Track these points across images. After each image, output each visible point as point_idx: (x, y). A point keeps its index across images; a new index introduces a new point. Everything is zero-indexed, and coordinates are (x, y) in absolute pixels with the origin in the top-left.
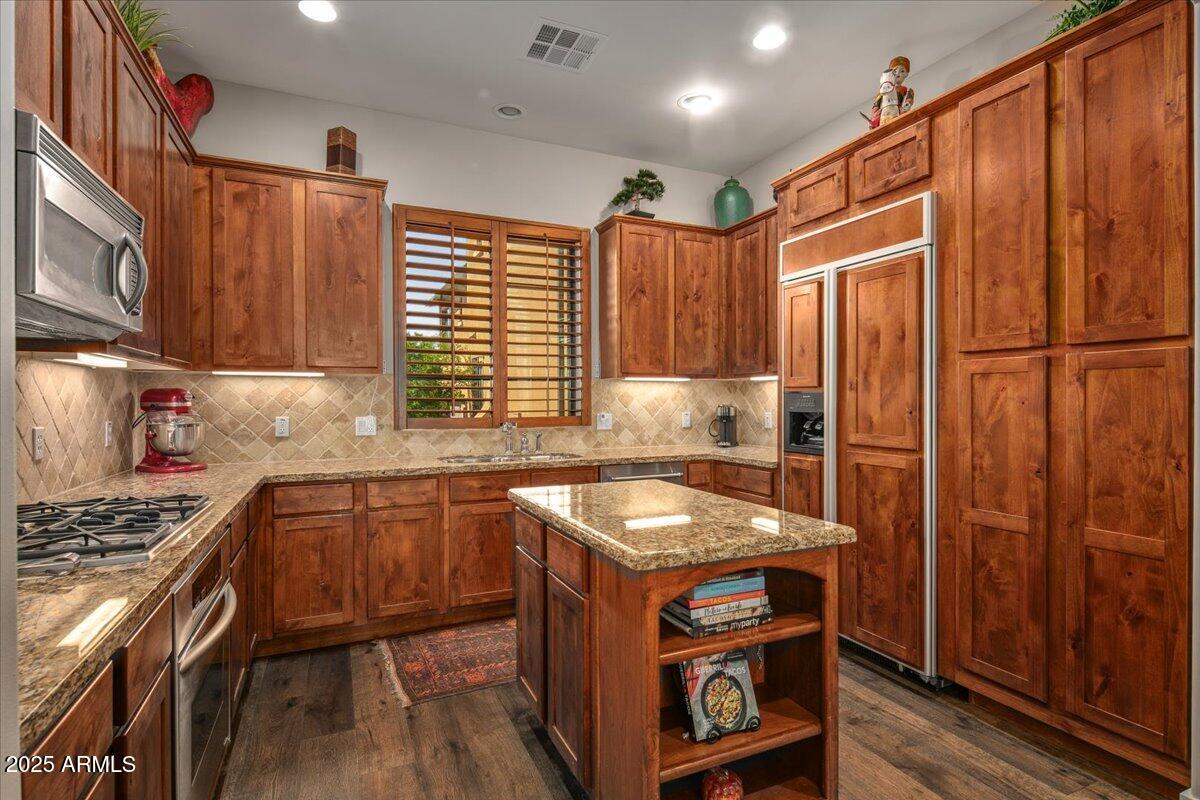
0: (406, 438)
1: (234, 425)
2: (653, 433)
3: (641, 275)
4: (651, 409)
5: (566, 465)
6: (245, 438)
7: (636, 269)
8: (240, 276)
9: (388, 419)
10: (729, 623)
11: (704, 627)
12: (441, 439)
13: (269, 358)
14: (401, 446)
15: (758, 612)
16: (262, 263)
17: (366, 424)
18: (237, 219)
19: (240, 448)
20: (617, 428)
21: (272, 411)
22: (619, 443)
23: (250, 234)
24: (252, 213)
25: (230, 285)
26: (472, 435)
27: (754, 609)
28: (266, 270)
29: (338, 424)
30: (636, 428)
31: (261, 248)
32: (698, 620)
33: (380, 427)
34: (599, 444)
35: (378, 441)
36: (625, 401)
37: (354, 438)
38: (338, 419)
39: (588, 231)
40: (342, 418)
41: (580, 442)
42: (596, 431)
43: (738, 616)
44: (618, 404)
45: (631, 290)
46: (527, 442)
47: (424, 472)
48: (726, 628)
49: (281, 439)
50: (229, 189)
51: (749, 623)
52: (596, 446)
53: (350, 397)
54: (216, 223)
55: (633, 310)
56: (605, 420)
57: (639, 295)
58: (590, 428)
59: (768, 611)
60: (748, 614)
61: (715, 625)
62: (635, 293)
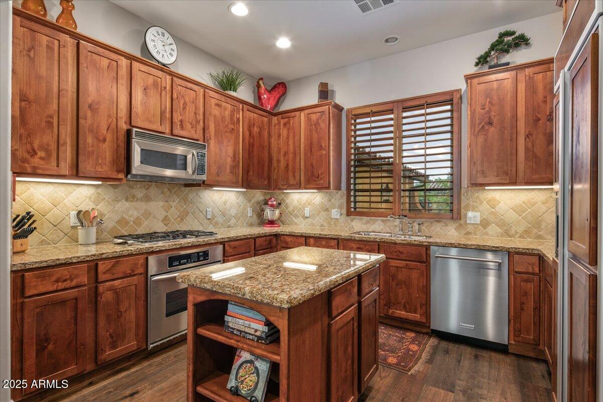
0: (352, 221)
1: (294, 211)
2: (521, 229)
3: (489, 112)
4: (519, 210)
5: (404, 242)
6: (296, 216)
7: (484, 109)
8: (286, 154)
9: (344, 211)
10: (241, 331)
11: (229, 327)
12: (368, 222)
13: (293, 185)
14: (350, 224)
15: (258, 334)
16: (291, 147)
17: (335, 213)
18: (284, 132)
19: (295, 220)
20: (485, 223)
21: (304, 206)
22: (487, 234)
23: (288, 138)
24: (288, 130)
25: (282, 159)
26: (383, 221)
27: (256, 331)
28: (292, 151)
29: (325, 212)
30: (502, 224)
31: (291, 142)
32: (228, 322)
33: (341, 214)
34: (468, 233)
35: (340, 221)
36: (493, 204)
37: (331, 219)
38: (325, 210)
39: (459, 91)
40: (327, 210)
41: (453, 230)
42: (466, 224)
43: (247, 330)
44: (485, 206)
45: (479, 124)
46: (412, 227)
47: (330, 236)
48: (238, 333)
49: (307, 217)
50: (282, 122)
51: (251, 337)
52: (466, 234)
53: (330, 201)
54: (279, 135)
55: (481, 139)
56: (473, 216)
57: (486, 127)
58: (462, 222)
59: (264, 336)
60: (252, 332)
61: (234, 329)
62: (483, 127)
